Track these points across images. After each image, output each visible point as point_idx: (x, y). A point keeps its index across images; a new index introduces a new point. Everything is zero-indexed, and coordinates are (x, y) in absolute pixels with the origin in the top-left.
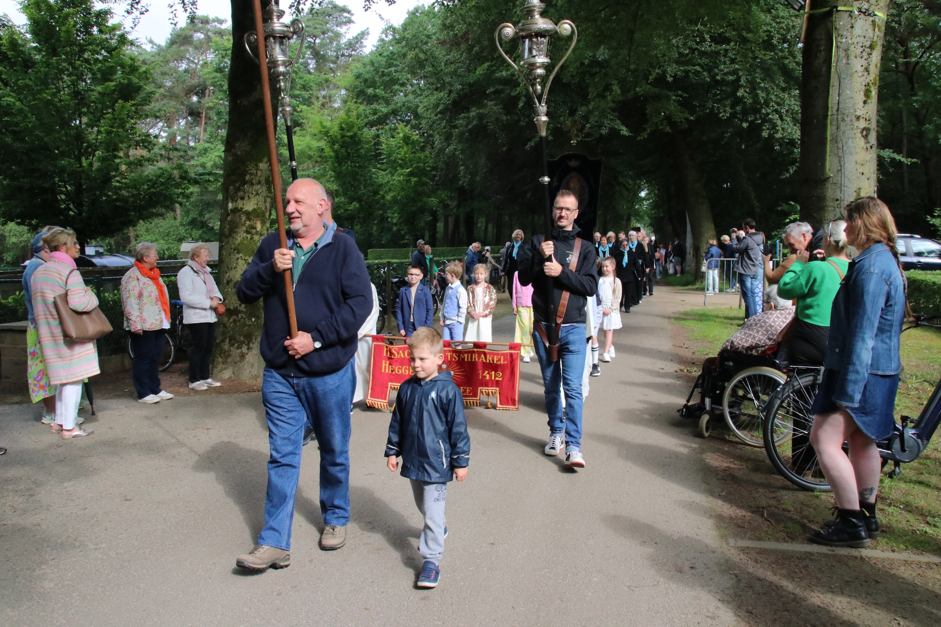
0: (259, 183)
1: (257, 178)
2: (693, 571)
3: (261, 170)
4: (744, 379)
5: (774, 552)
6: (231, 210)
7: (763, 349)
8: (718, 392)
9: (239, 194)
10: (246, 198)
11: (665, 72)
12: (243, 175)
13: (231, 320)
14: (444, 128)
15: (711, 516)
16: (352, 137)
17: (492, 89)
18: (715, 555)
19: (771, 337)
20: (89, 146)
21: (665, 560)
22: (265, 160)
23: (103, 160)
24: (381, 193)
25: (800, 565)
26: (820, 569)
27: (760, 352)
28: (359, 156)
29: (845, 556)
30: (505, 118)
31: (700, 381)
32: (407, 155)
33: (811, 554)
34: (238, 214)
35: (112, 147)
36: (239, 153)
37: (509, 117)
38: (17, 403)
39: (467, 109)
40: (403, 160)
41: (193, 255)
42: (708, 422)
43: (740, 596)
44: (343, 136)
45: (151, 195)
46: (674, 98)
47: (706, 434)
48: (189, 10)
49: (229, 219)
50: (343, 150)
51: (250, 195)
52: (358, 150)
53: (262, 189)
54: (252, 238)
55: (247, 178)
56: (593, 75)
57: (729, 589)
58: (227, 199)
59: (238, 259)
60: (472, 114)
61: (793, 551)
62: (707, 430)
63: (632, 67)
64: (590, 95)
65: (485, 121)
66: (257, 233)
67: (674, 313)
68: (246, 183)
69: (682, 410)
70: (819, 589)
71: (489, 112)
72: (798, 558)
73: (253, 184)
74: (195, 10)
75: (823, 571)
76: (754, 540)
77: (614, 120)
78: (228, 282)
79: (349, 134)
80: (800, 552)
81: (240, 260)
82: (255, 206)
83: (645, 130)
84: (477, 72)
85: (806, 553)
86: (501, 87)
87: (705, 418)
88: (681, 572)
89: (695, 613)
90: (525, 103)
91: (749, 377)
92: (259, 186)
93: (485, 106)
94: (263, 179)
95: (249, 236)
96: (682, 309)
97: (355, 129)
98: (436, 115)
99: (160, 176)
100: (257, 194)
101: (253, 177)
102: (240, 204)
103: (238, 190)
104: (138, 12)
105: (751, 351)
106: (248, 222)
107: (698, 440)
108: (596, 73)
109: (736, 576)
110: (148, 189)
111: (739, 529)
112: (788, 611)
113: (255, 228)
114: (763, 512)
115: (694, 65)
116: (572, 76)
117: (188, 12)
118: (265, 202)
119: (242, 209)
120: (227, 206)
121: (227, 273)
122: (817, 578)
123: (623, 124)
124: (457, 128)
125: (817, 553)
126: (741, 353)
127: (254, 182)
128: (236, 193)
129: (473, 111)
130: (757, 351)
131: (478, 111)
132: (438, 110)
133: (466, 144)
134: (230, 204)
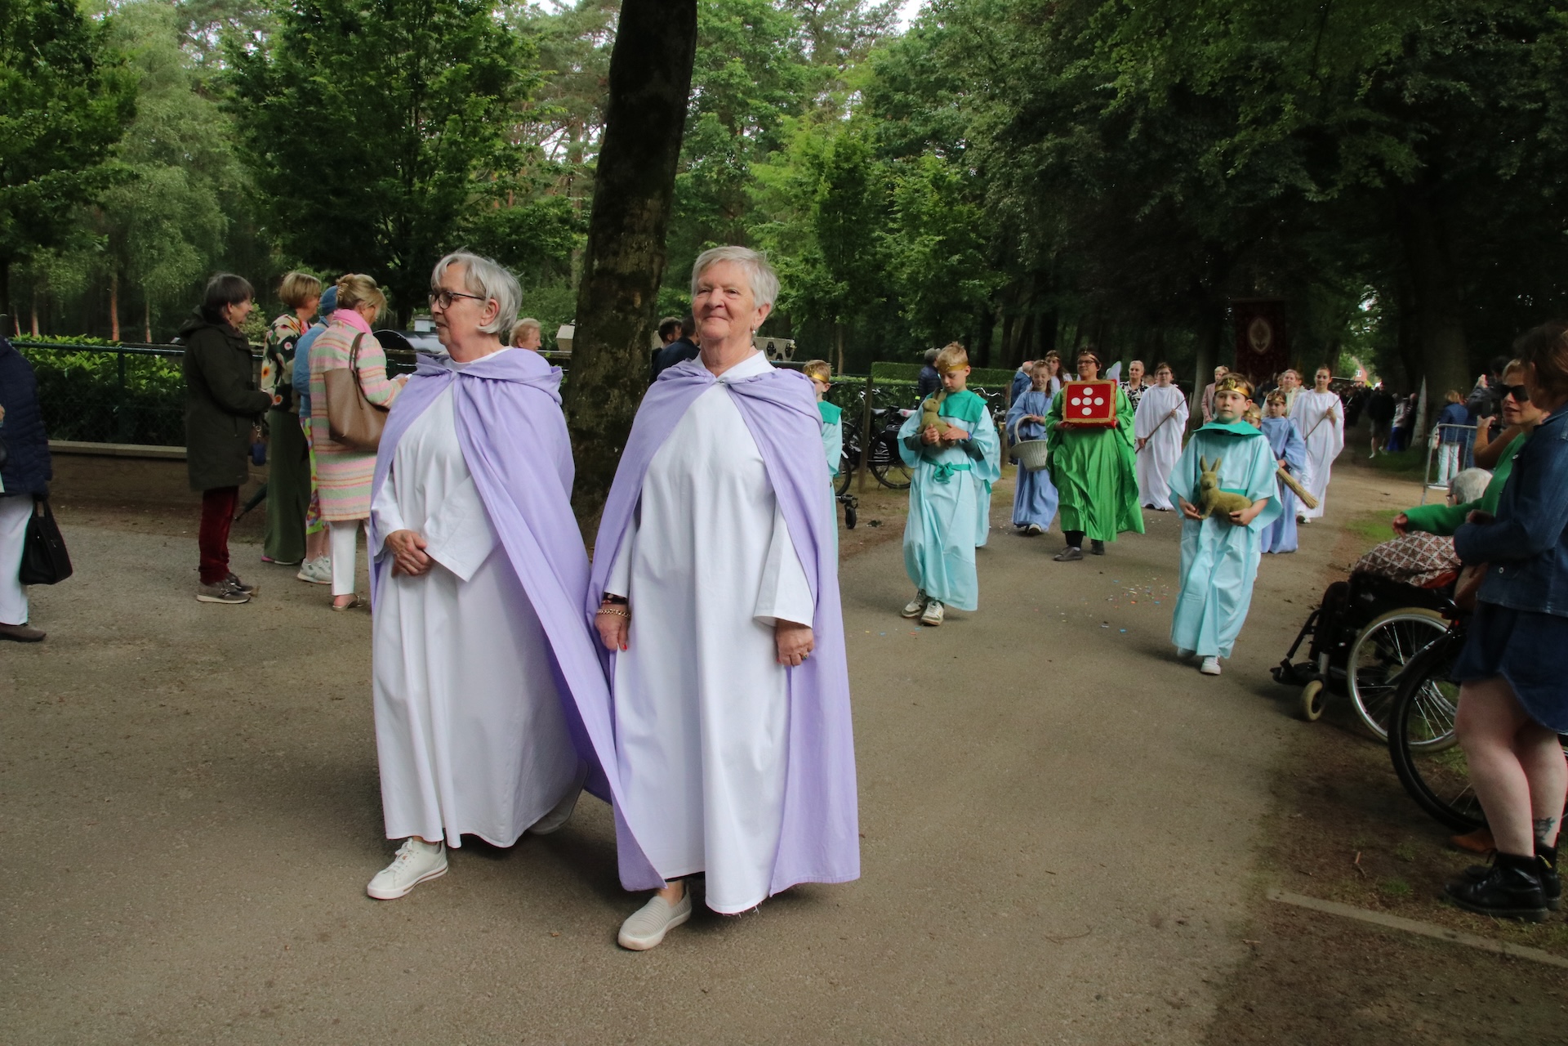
0: (644, 230)
1: (642, 223)
2: (1181, 929)
3: (649, 210)
4: (1389, 625)
5: (1344, 921)
6: (597, 272)
7: (1430, 577)
8: (1342, 644)
9: (611, 246)
10: (622, 253)
11: (1400, 88)
12: (619, 217)
13: (582, 447)
14: (1003, 166)
15: (1257, 847)
18: (1234, 909)
19: (1445, 555)
20: (426, 161)
21: (1140, 904)
22: (657, 194)
23: (442, 184)
24: (888, 268)
25: (1380, 951)
26: (1415, 962)
27: (1423, 582)
29: (1472, 948)
30: (1102, 155)
31: (1314, 624)
32: (938, 209)
33: (1409, 934)
34: (606, 280)
35: (458, 164)
36: (617, 181)
37: (1108, 154)
38: (248, 542)
39: (1040, 136)
40: (930, 215)
41: (517, 337)
42: (1318, 695)
43: (1245, 981)
45: (511, 243)
46: (1413, 135)
47: (1314, 716)
49: (593, 284)
51: (629, 250)
53: (649, 243)
54: (625, 319)
55: (626, 221)
56: (1249, 83)
57: (1230, 966)
58: (593, 254)
59: (600, 350)
60: (1046, 145)
61: (1377, 926)
62: (1315, 708)
63: (1324, 71)
64: (1241, 118)
65: (1068, 158)
66: (635, 311)
67: (1358, 513)
68: (623, 230)
69: (1279, 669)
70: (1397, 994)
71: (1077, 143)
72: (1382, 938)
73: (634, 232)
75: (1419, 967)
76: (1315, 896)
77: (1297, 171)
78: (582, 387)
80: (1391, 928)
81: (603, 353)
82: (635, 269)
83: (1333, 183)
84: (1064, 76)
85: (1400, 931)
87: (1315, 687)
88: (1157, 926)
89: (1150, 994)
90: (1140, 132)
91: (1399, 624)
92: (644, 236)
93: (1068, 133)
94: (651, 226)
95: (621, 316)
96: (1375, 507)
98: (991, 143)
99: (528, 215)
100: (640, 249)
101: (636, 220)
102: (611, 262)
103: (610, 239)
105: (1408, 577)
106: (621, 293)
107: (1294, 724)
108: (1256, 80)
109: (1254, 948)
110: (509, 235)
111: (1297, 876)
112: (1319, 1018)
113: (632, 303)
114: (1355, 854)
115: (1458, 78)
116: (1213, 84)
118: (652, 261)
119: (613, 270)
120: (592, 265)
121: (581, 372)
122: (1403, 977)
123: (1314, 177)
124: (1020, 167)
125: (1422, 935)
126: (1387, 579)
127: (636, 228)
128: (607, 244)
129: (1048, 140)
130: (1420, 580)
131: (1057, 141)
132: (995, 134)
133: (1034, 195)
134: (596, 263)
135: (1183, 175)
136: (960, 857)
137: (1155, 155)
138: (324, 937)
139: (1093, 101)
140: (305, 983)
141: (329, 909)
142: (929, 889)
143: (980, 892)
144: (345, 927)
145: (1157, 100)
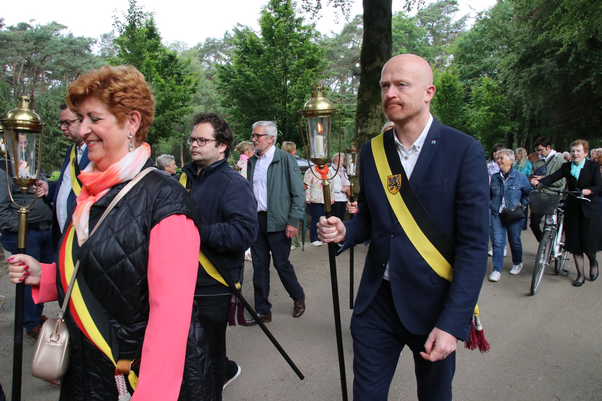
0: (377, 117)
1: (376, 114)
3: (378, 110)
6: (360, 134)
9: (364, 124)
10: (369, 126)
12: (367, 113)
14: (514, 79)
16: (449, 87)
17: (549, 50)
24: (468, 122)
28: (454, 99)
30: (558, 70)
32: (488, 98)
34: (363, 136)
36: (365, 99)
37: (561, 69)
39: (530, 65)
40: (486, 101)
44: (444, 86)
48: (346, 14)
49: (358, 139)
50: (443, 95)
51: (371, 125)
52: (453, 95)
53: (378, 121)
55: (370, 114)
58: (358, 127)
60: (533, 68)
65: (543, 73)
68: (369, 118)
71: (546, 67)
73: (373, 118)
74: (349, 14)
79: (447, 85)
82: (374, 132)
84: (538, 39)
86: (556, 48)
90: (574, 58)
93: (542, 63)
94: (379, 115)
97: (452, 82)
98: (509, 70)
100: (375, 124)
101: (373, 113)
102: (365, 130)
103: (364, 121)
104: (317, 18)
117: (345, 15)
119: (366, 133)
120: (357, 131)
124: (522, 78)
127: (374, 116)
128: (363, 123)
129: (534, 66)
131: (538, 66)
132: (510, 67)
133: (528, 89)
134: (359, 130)
135: (595, 73)
136: (519, 356)
137: (581, 67)
138: (282, 380)
139: (553, 48)
140: (278, 395)
141: (283, 370)
142: (508, 368)
143: (529, 369)
144: (289, 376)
145: (581, 46)
